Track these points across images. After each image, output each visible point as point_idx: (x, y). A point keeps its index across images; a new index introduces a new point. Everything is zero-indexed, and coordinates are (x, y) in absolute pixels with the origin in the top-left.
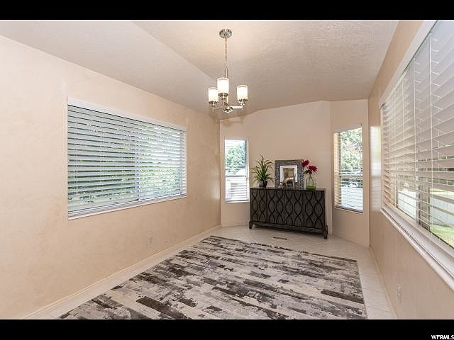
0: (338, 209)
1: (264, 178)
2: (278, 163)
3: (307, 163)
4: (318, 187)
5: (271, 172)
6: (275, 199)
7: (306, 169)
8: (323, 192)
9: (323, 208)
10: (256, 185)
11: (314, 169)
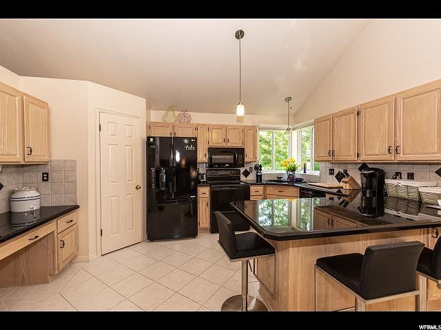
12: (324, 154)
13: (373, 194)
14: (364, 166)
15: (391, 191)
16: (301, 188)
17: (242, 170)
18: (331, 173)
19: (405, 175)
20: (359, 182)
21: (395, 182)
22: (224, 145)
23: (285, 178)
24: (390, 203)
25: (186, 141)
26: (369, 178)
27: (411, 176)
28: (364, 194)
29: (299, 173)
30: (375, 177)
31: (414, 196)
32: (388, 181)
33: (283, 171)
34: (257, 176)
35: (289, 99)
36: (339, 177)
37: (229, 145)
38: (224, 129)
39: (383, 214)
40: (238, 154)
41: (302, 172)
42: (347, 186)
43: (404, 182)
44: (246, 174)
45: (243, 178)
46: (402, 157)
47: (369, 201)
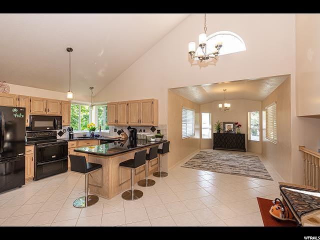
0: (250, 141)
1: (219, 129)
2: (224, 123)
3: (237, 123)
4: (242, 133)
5: (222, 127)
6: (225, 137)
7: (237, 126)
8: (244, 135)
9: (244, 140)
10: (215, 132)
11: (241, 126)
12: (112, 121)
13: (133, 139)
14: (129, 128)
15: (139, 137)
16: (101, 140)
17: (58, 131)
18: (115, 130)
19: (143, 131)
20: (128, 134)
21: (140, 133)
22: (45, 113)
23: (89, 135)
24: (138, 141)
25: (15, 110)
26: (132, 132)
27: (144, 131)
28: (130, 139)
29: (97, 132)
30: (133, 131)
31: (145, 138)
32: (138, 133)
33: (87, 131)
34: (70, 135)
35: (92, 88)
36: (119, 133)
37: (49, 114)
38: (45, 102)
39: (136, 146)
40: (57, 120)
41: (99, 131)
42: (123, 137)
43: (142, 133)
44: (61, 134)
45: (58, 137)
46: (142, 124)
47: (131, 142)
